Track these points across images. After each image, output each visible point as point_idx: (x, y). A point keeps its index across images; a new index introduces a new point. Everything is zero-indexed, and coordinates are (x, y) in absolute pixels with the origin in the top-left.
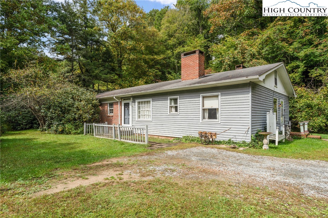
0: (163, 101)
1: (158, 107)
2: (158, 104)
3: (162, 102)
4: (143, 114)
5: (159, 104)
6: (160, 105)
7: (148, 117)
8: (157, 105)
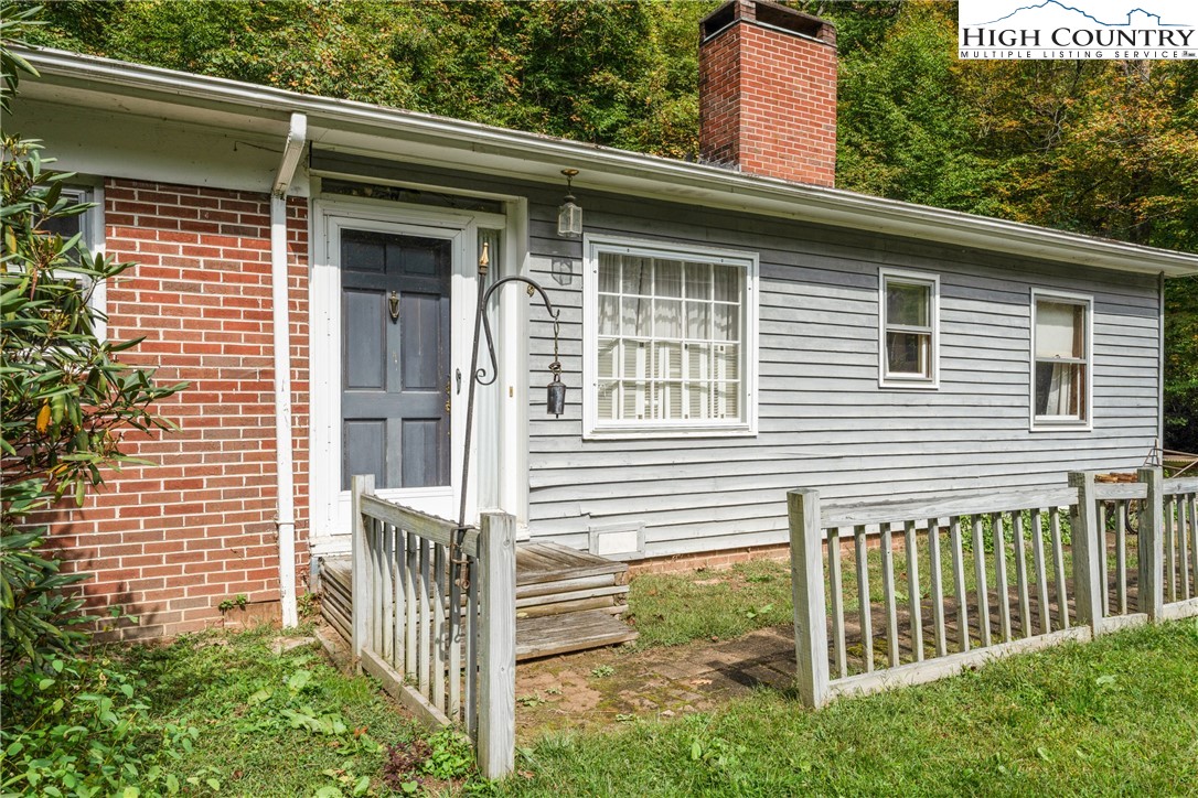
0: (846, 293)
1: (805, 329)
2: (805, 302)
3: (834, 292)
4: (640, 378)
5: (815, 303)
6: (824, 317)
7: (695, 403)
8: (801, 316)
